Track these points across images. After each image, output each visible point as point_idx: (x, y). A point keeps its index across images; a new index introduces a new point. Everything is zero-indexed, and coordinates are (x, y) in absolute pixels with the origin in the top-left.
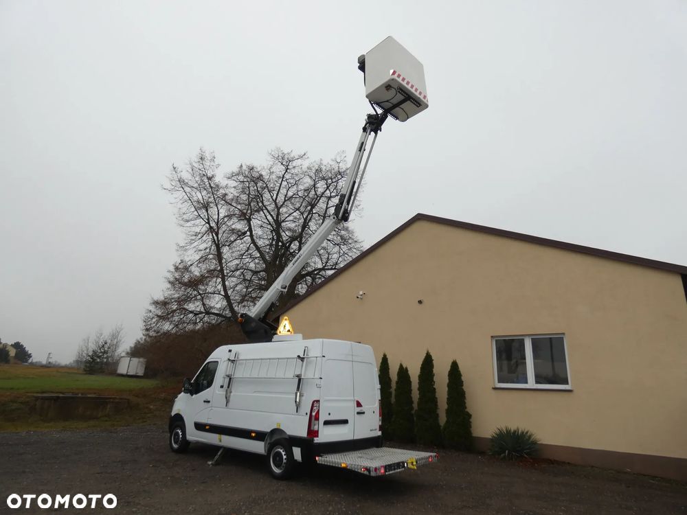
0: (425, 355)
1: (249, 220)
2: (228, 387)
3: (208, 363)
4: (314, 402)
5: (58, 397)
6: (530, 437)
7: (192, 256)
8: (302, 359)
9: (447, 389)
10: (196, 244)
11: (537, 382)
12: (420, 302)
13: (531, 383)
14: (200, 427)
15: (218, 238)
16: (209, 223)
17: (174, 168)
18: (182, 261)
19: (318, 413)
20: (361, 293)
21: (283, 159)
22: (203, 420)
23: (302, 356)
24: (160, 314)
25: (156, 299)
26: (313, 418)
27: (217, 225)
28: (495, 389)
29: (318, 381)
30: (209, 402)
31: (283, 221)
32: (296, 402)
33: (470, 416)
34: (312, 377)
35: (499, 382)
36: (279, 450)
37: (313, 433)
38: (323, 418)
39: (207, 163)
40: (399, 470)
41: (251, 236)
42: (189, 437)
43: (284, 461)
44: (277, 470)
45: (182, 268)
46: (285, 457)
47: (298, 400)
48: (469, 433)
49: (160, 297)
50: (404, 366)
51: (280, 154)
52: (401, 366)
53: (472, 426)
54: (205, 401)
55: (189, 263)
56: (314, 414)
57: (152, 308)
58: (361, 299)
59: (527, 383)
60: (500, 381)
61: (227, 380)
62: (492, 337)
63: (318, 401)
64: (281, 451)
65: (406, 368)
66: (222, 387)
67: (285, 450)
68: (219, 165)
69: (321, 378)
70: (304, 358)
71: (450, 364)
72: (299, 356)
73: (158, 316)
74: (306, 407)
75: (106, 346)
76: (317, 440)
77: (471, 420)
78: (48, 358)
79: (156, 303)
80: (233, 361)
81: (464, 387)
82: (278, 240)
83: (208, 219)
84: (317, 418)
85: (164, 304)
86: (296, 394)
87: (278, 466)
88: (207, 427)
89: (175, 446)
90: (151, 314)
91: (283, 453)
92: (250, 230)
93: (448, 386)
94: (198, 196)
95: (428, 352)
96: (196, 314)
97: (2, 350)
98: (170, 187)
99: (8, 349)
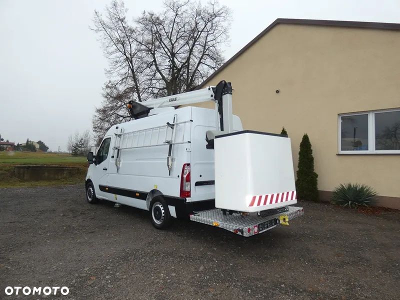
0: (281, 131)
1: (154, 54)
2: (118, 157)
3: (106, 139)
4: (185, 165)
5: (30, 167)
7: (116, 78)
8: (172, 126)
9: (299, 156)
10: (118, 69)
12: (278, 92)
14: (102, 188)
15: (132, 65)
16: (125, 55)
17: (96, 13)
18: (110, 82)
19: (189, 175)
21: (173, 6)
22: (104, 184)
23: (171, 123)
24: (102, 118)
25: (98, 108)
26: (185, 180)
27: (131, 55)
28: (339, 155)
29: (187, 146)
30: (106, 169)
31: (176, 54)
32: (168, 165)
33: (317, 176)
34: (182, 142)
35: (342, 150)
36: (158, 205)
37: (185, 194)
38: (194, 180)
39: (119, 9)
40: (271, 228)
41: (156, 65)
42: (98, 196)
43: (163, 215)
44: (158, 222)
45: (111, 86)
46: (163, 211)
47: (170, 164)
48: (316, 188)
49: (101, 107)
51: (172, 3)
53: (318, 183)
54: (104, 169)
55: (115, 83)
56: (185, 176)
57: (97, 114)
59: (367, 150)
61: (116, 151)
62: (338, 115)
63: (188, 165)
64: (160, 206)
66: (113, 157)
67: (163, 206)
68: (127, 10)
69: (190, 142)
70: (173, 125)
71: (302, 137)
72: (168, 123)
73: (100, 118)
74: (178, 171)
75: (83, 141)
76: (188, 200)
78: (59, 149)
79: (99, 111)
80: (120, 136)
81: (312, 154)
82: (174, 66)
83: (125, 52)
84: (188, 179)
85: (104, 111)
86: (168, 158)
87: (157, 219)
88: (107, 189)
89: (90, 199)
90: (96, 118)
91: (162, 208)
92: (155, 61)
93: (300, 153)
94: (116, 35)
95: (283, 129)
96: (124, 118)
97: (31, 145)
98: (95, 28)
99: (34, 144)
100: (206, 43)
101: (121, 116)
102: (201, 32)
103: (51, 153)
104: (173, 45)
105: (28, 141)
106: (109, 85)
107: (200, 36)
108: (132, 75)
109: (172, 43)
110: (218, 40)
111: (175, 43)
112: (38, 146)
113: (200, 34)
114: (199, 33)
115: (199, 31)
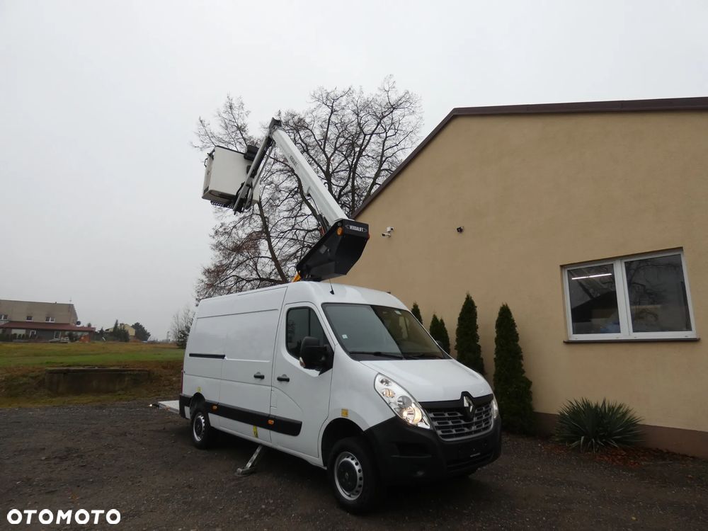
0: (464, 300)
1: (297, 175)
6: (625, 414)
9: (495, 346)
11: (636, 329)
12: (460, 230)
13: (626, 331)
17: (201, 121)
18: (222, 225)
20: (389, 229)
21: (327, 99)
25: (207, 268)
28: (568, 343)
31: (334, 171)
33: (529, 383)
35: (575, 333)
39: (236, 112)
41: (301, 193)
45: (224, 232)
49: (210, 265)
50: (439, 318)
51: (324, 95)
52: (435, 318)
55: (231, 226)
57: (204, 278)
58: (390, 236)
59: (619, 331)
60: (576, 331)
62: (562, 267)
65: (442, 320)
68: (248, 112)
71: (499, 310)
77: (531, 389)
79: (207, 272)
81: (519, 343)
85: (215, 272)
93: (497, 340)
95: (468, 296)
96: (249, 281)
97: (121, 330)
98: (200, 144)
99: (126, 328)
100: (383, 151)
101: (243, 279)
102: (372, 135)
103: (153, 342)
104: (329, 159)
105: (116, 324)
106: (221, 230)
107: (369, 141)
108: (259, 213)
109: (326, 156)
110: (402, 145)
111: (332, 156)
112: (132, 332)
113: (370, 139)
114: (367, 137)
115: (365, 135)
